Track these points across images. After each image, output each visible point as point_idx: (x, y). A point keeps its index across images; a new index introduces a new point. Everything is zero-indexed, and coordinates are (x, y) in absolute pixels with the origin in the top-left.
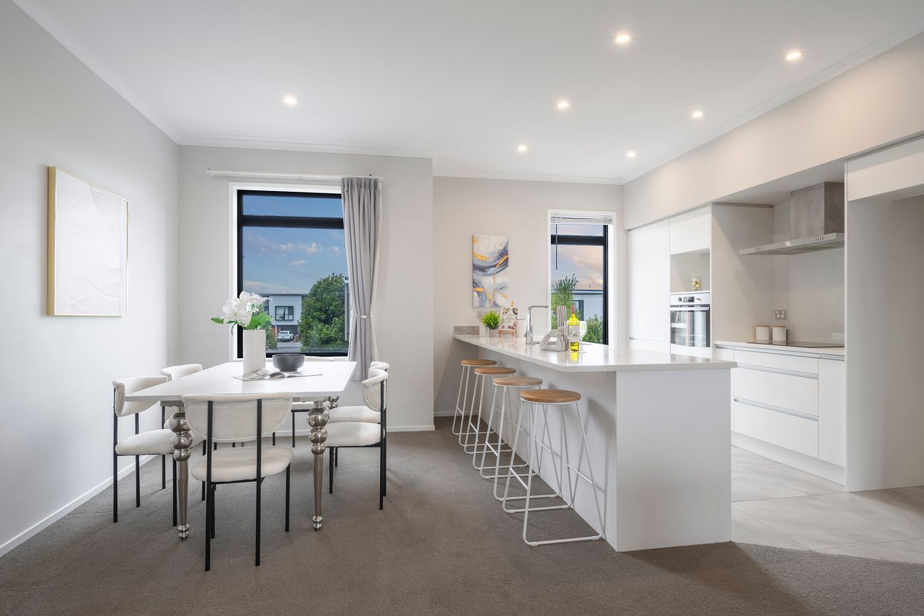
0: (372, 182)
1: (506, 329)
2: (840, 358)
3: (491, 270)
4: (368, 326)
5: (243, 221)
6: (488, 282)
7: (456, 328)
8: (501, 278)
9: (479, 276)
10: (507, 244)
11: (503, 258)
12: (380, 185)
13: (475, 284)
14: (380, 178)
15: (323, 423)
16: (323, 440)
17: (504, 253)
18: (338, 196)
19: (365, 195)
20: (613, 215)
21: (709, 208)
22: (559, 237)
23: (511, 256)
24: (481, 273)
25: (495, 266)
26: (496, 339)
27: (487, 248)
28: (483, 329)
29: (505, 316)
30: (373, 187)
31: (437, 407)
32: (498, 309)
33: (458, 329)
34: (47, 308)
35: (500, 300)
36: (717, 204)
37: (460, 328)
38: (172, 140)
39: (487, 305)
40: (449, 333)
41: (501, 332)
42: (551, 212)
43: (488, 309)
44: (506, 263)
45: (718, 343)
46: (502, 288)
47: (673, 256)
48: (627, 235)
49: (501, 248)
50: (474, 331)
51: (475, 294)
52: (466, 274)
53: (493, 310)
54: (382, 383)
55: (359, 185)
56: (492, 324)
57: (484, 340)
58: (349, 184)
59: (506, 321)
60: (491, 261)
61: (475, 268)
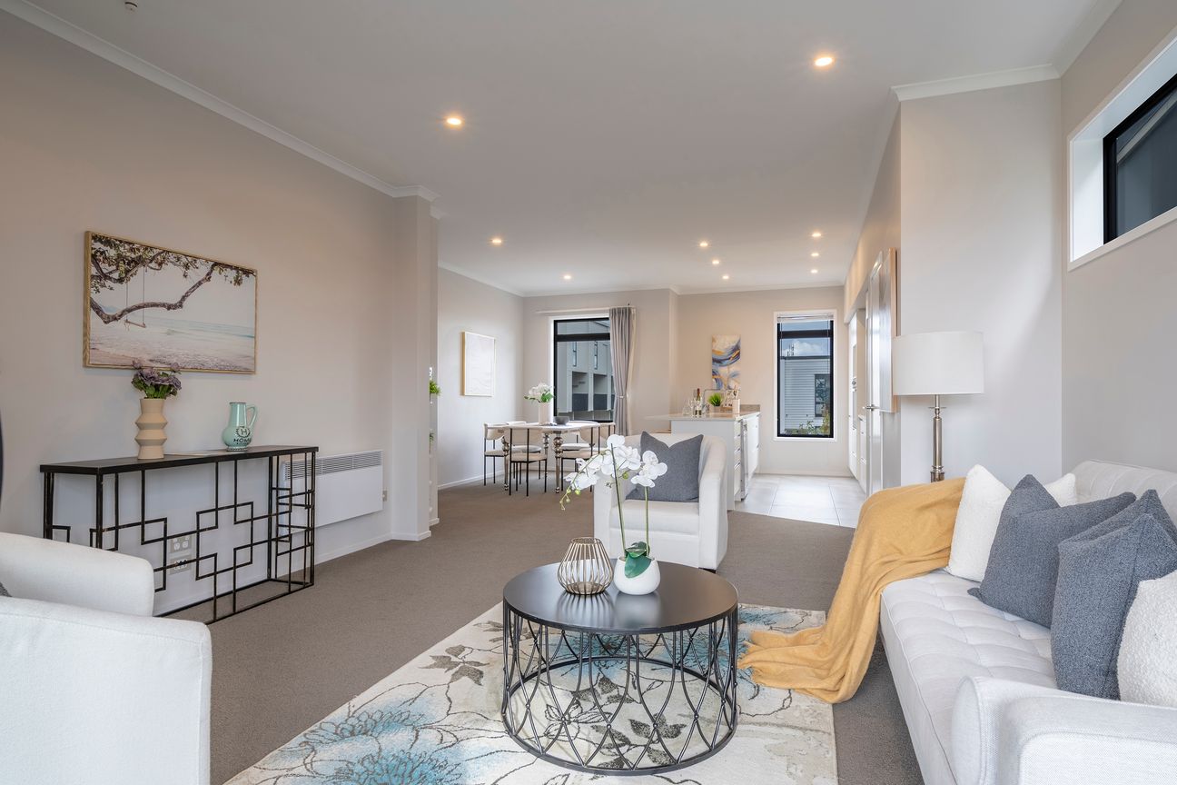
3: (727, 362)
5: (558, 338)
6: (724, 371)
8: (733, 368)
9: (717, 367)
10: (739, 342)
11: (736, 352)
12: (635, 311)
13: (714, 373)
17: (736, 348)
18: (607, 319)
19: (623, 318)
20: (834, 312)
22: (784, 333)
23: (742, 351)
24: (718, 364)
25: (729, 359)
27: (724, 345)
34: (462, 393)
38: (512, 294)
42: (776, 314)
44: (738, 356)
46: (734, 375)
49: (734, 345)
51: (714, 381)
52: (709, 366)
55: (620, 312)
58: (613, 311)
60: (726, 355)
61: (715, 361)
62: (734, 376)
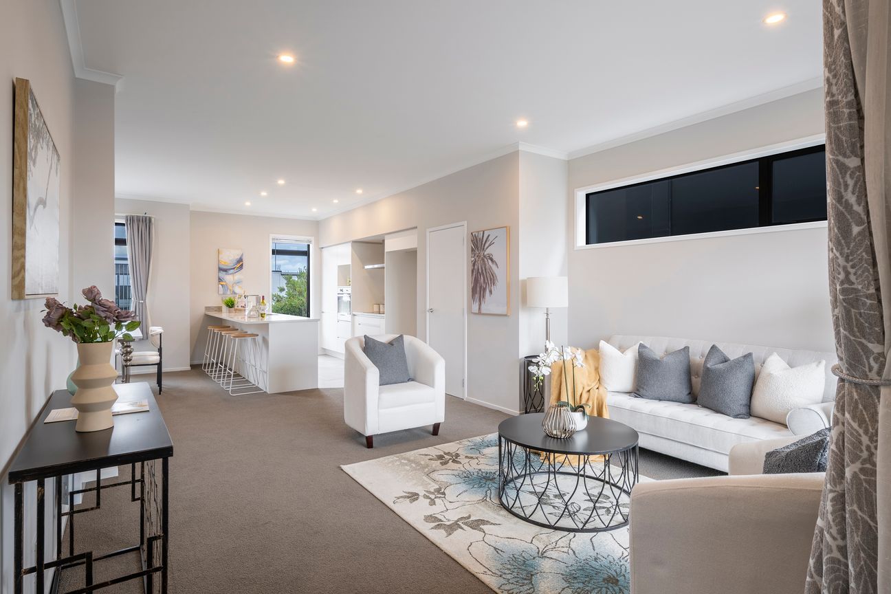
0: (148, 219)
1: (240, 308)
2: (383, 318)
3: (232, 271)
4: (144, 307)
6: (229, 278)
7: (206, 308)
8: (238, 276)
9: (222, 274)
10: (242, 255)
11: (239, 264)
12: (153, 220)
13: (220, 280)
14: (153, 216)
15: (130, 352)
16: (130, 360)
17: (240, 260)
18: (123, 225)
19: (142, 226)
20: (312, 239)
21: (350, 244)
22: (277, 250)
23: (245, 262)
24: (224, 273)
25: (234, 269)
26: (233, 314)
27: (229, 257)
28: (225, 308)
29: (239, 300)
30: (148, 221)
31: (192, 358)
32: (235, 295)
33: (208, 308)
35: (237, 290)
36: (354, 242)
37: (209, 307)
39: (229, 293)
40: (201, 311)
41: (236, 309)
42: (272, 236)
43: (229, 296)
44: (241, 267)
45: (354, 313)
47: (339, 267)
48: (321, 251)
49: (238, 257)
50: (219, 309)
51: (220, 286)
52: (213, 274)
53: (232, 297)
54: (161, 334)
55: (138, 220)
56: (231, 305)
57: (225, 315)
58: (131, 220)
59: (239, 303)
60: (231, 265)
61: (220, 269)
62: (238, 283)
